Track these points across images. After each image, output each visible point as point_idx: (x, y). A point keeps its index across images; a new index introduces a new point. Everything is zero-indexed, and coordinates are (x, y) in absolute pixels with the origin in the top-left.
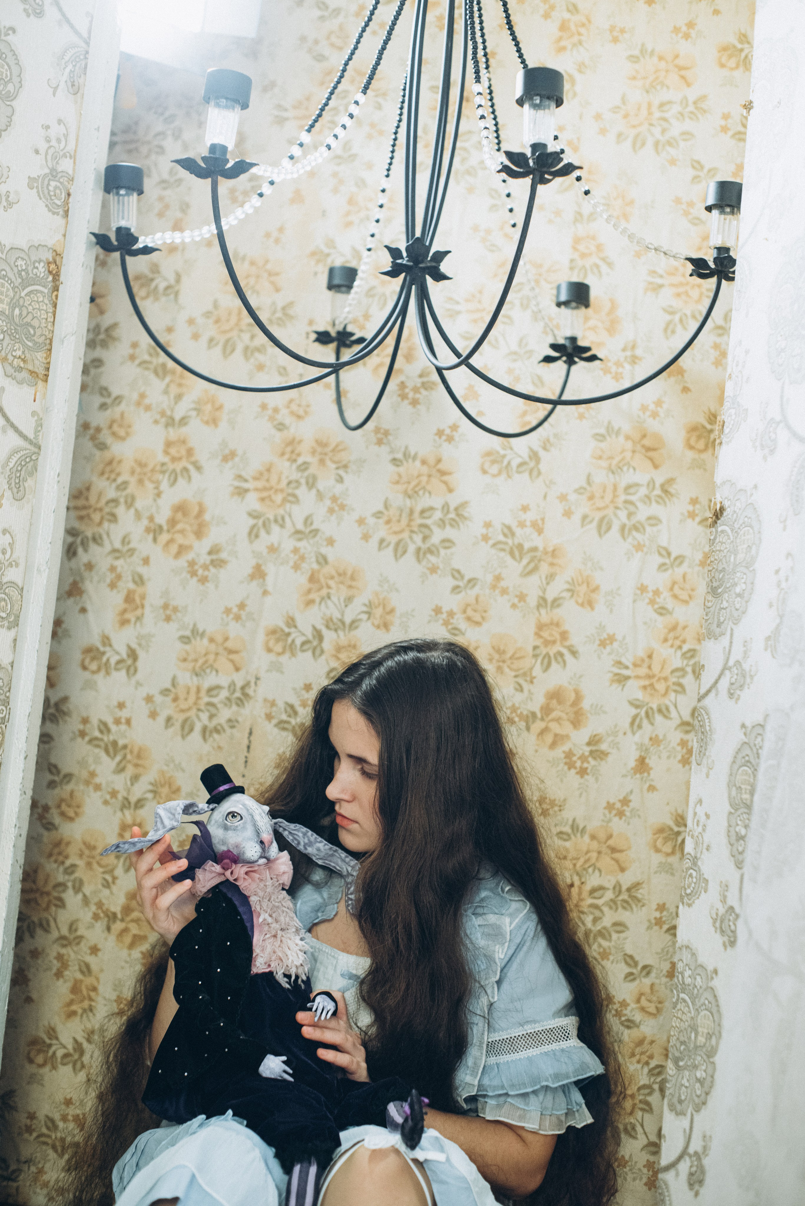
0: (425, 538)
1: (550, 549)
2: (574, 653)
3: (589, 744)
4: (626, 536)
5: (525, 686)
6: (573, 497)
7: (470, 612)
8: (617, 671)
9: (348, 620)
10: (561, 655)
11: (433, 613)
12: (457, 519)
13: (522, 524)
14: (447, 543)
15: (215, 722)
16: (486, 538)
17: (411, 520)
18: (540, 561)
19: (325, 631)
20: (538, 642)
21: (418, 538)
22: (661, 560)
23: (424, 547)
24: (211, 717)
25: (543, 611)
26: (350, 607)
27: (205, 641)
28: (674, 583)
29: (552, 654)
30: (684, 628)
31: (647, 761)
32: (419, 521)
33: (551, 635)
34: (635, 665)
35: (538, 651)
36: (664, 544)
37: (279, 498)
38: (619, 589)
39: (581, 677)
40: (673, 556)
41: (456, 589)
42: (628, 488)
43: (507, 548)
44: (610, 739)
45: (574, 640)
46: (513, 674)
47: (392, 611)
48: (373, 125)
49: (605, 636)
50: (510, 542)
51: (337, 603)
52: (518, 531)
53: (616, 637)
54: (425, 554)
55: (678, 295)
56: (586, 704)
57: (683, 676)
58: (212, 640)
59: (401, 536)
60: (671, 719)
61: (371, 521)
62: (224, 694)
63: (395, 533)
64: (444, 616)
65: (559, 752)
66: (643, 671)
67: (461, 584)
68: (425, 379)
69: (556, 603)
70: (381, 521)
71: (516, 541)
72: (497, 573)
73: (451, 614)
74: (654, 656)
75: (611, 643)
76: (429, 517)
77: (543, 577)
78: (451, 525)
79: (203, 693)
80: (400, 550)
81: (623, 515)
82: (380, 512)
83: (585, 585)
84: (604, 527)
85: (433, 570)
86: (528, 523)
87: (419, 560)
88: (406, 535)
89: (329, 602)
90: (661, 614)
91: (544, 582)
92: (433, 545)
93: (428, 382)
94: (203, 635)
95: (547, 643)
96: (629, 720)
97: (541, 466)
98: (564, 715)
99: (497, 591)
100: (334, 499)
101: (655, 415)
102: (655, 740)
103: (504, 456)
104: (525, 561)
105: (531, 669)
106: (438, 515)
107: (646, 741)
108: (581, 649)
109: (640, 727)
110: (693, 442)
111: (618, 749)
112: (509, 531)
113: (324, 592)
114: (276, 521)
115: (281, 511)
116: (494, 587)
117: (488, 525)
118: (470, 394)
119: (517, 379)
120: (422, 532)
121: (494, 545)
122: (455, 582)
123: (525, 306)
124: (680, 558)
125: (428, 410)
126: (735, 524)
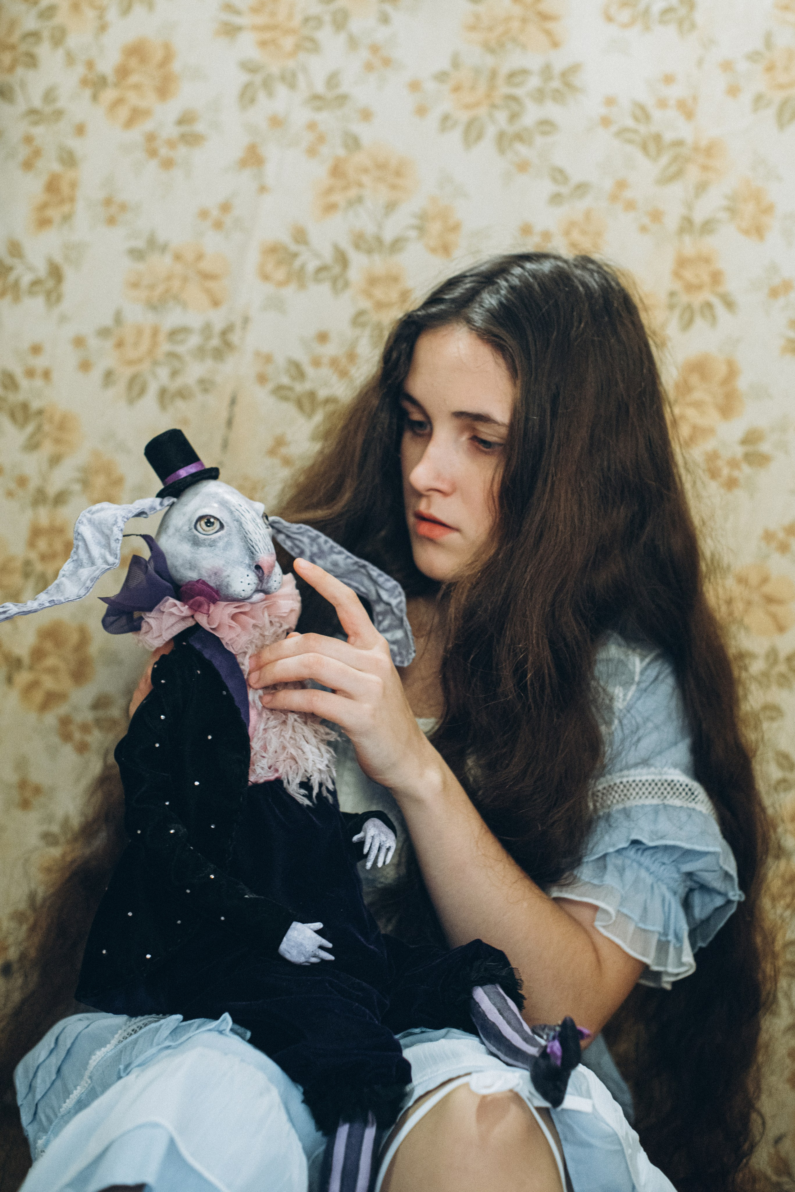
0: (513, 117)
1: (704, 144)
2: (729, 304)
3: (743, 442)
6: (742, 66)
7: (575, 235)
9: (388, 237)
10: (709, 306)
11: (518, 234)
12: (564, 89)
13: (662, 104)
14: (548, 126)
15: (179, 382)
16: (606, 122)
17: (492, 88)
18: (687, 161)
19: (351, 253)
20: (677, 286)
21: (502, 117)
23: (511, 130)
24: (174, 374)
25: (686, 238)
26: (392, 217)
27: (167, 260)
29: (696, 306)
32: (505, 90)
33: (697, 276)
35: (675, 300)
37: (288, 42)
39: (738, 340)
41: (556, 199)
43: (638, 139)
44: (776, 436)
45: (732, 285)
47: (455, 228)
49: (778, 281)
50: (643, 129)
51: (372, 210)
52: (657, 114)
54: (511, 141)
56: (742, 384)
58: (178, 257)
59: (475, 112)
61: (430, 86)
62: (194, 341)
63: (467, 106)
64: (535, 238)
65: (697, 454)
67: (564, 190)
69: (708, 227)
70: (446, 87)
71: (654, 128)
72: (620, 177)
73: (545, 236)
75: (787, 292)
76: (521, 85)
77: (691, 187)
78: (555, 99)
79: (162, 337)
80: (472, 134)
82: (445, 73)
83: (753, 202)
84: (786, 115)
85: (523, 167)
86: (672, 103)
87: (502, 151)
88: (482, 111)
89: (360, 209)
91: (692, 193)
92: (525, 129)
94: (164, 248)
95: (690, 288)
97: (696, 15)
98: (708, 398)
99: (620, 205)
100: (375, 49)
104: (664, 160)
105: (662, 327)
106: (534, 82)
108: (740, 298)
111: (786, 452)
112: (641, 113)
113: (353, 193)
114: (283, 78)
115: (291, 64)
116: (614, 198)
117: (610, 101)
120: (508, 107)
121: (619, 133)
122: (554, 188)
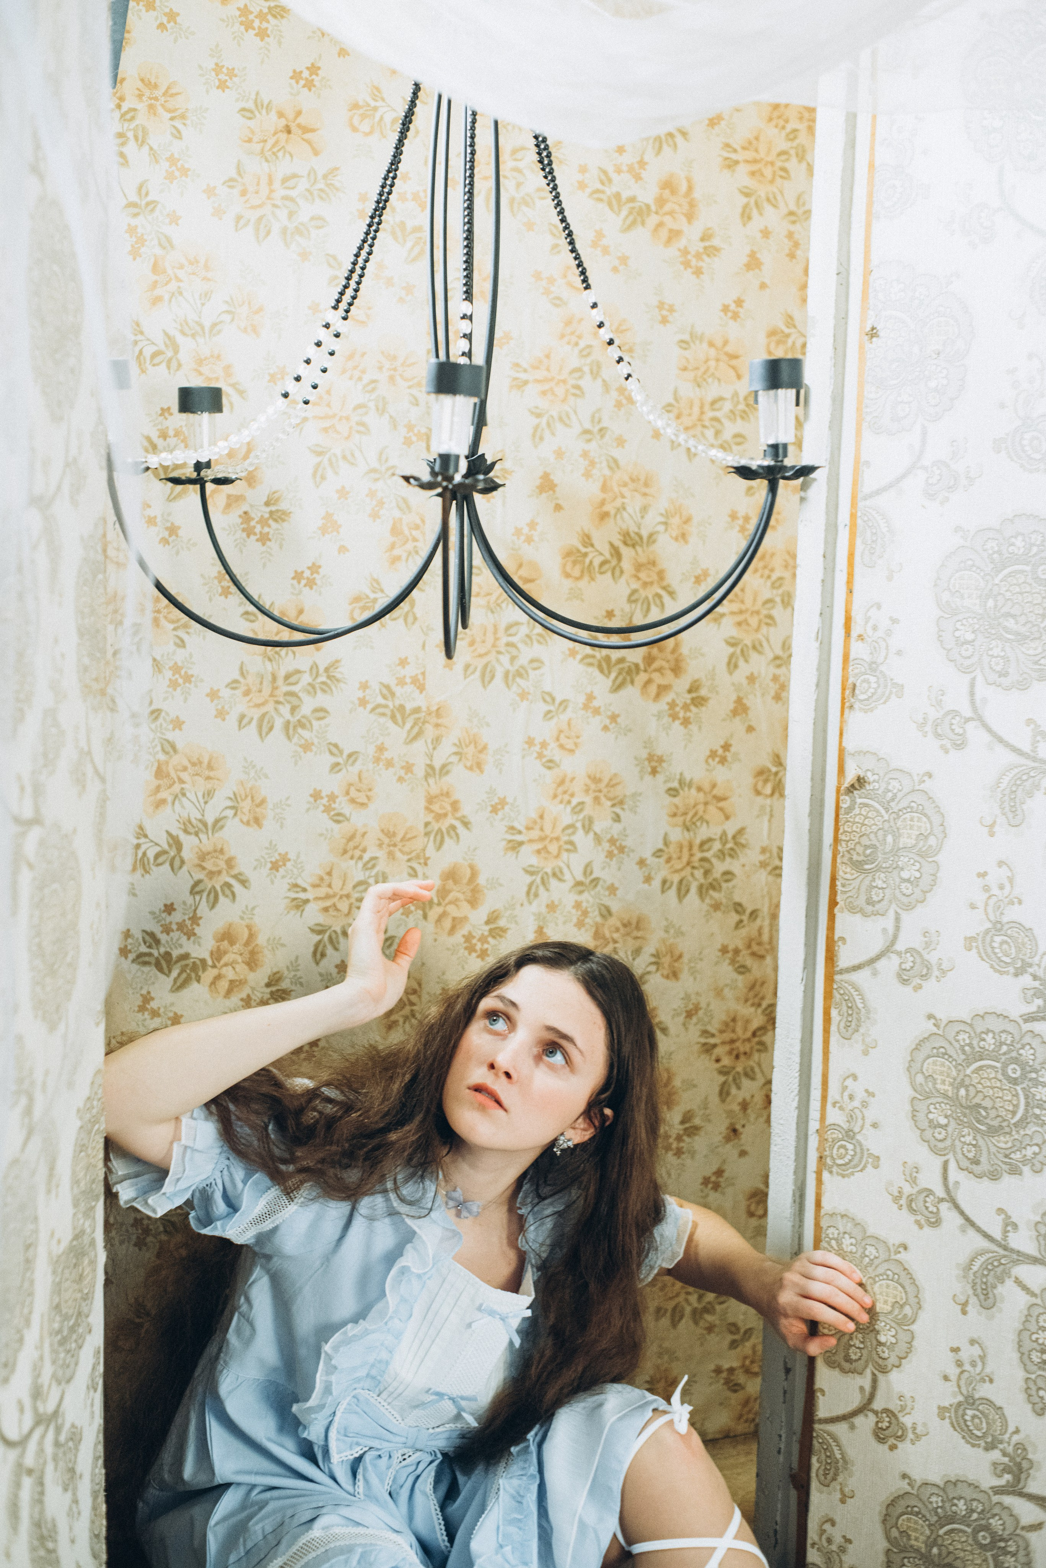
0: (293, 709)
1: (434, 708)
2: (466, 824)
3: (487, 923)
4: (510, 683)
5: (420, 869)
7: (353, 793)
8: (510, 837)
9: (210, 820)
10: (453, 828)
11: (312, 800)
12: (329, 682)
14: (321, 712)
16: (363, 702)
17: (275, 688)
18: (424, 722)
19: (183, 837)
20: (430, 818)
21: (285, 710)
22: (547, 708)
23: (293, 720)
25: (431, 781)
26: (211, 803)
28: (561, 731)
29: (444, 830)
30: (573, 779)
31: (545, 930)
32: (285, 689)
33: (442, 807)
34: (528, 828)
35: (429, 828)
36: (548, 688)
38: (506, 745)
39: (475, 849)
40: (557, 702)
41: (335, 768)
42: (509, 627)
43: (388, 712)
44: (509, 912)
45: (466, 810)
46: (406, 857)
47: (263, 801)
48: (172, 160)
49: (495, 800)
50: (390, 704)
51: (194, 800)
52: (398, 690)
53: (508, 800)
54: (295, 728)
55: (544, 393)
56: (481, 880)
57: (574, 833)
59: (264, 709)
60: (564, 881)
61: (225, 693)
63: (258, 706)
64: (324, 801)
65: (458, 938)
66: (535, 834)
67: (340, 760)
68: (273, 508)
69: (445, 770)
70: (238, 692)
71: (397, 703)
72: (379, 743)
73: (332, 798)
74: (545, 816)
75: (503, 808)
76: (296, 683)
77: (429, 741)
78: (324, 691)
80: (264, 727)
81: (505, 659)
82: (236, 681)
83: (472, 745)
84: (487, 676)
85: (307, 747)
86: (408, 680)
87: (289, 738)
88: (270, 707)
89: (184, 800)
90: (549, 768)
91: (430, 747)
92: (304, 717)
93: (277, 511)
95: (439, 817)
96: (525, 889)
97: (416, 610)
98: (461, 896)
99: (382, 765)
100: (176, 669)
101: (529, 540)
102: (552, 907)
104: (408, 726)
105: (424, 850)
106: (306, 679)
107: (544, 910)
108: (473, 819)
109: (536, 895)
110: (568, 568)
111: (516, 922)
112: (388, 692)
113: (177, 788)
116: (377, 760)
117: (364, 686)
118: (329, 525)
119: (381, 503)
120: (289, 702)
121: (373, 710)
122: (334, 760)
123: (381, 410)
124: (564, 704)
125: (281, 547)
126: (893, 804)
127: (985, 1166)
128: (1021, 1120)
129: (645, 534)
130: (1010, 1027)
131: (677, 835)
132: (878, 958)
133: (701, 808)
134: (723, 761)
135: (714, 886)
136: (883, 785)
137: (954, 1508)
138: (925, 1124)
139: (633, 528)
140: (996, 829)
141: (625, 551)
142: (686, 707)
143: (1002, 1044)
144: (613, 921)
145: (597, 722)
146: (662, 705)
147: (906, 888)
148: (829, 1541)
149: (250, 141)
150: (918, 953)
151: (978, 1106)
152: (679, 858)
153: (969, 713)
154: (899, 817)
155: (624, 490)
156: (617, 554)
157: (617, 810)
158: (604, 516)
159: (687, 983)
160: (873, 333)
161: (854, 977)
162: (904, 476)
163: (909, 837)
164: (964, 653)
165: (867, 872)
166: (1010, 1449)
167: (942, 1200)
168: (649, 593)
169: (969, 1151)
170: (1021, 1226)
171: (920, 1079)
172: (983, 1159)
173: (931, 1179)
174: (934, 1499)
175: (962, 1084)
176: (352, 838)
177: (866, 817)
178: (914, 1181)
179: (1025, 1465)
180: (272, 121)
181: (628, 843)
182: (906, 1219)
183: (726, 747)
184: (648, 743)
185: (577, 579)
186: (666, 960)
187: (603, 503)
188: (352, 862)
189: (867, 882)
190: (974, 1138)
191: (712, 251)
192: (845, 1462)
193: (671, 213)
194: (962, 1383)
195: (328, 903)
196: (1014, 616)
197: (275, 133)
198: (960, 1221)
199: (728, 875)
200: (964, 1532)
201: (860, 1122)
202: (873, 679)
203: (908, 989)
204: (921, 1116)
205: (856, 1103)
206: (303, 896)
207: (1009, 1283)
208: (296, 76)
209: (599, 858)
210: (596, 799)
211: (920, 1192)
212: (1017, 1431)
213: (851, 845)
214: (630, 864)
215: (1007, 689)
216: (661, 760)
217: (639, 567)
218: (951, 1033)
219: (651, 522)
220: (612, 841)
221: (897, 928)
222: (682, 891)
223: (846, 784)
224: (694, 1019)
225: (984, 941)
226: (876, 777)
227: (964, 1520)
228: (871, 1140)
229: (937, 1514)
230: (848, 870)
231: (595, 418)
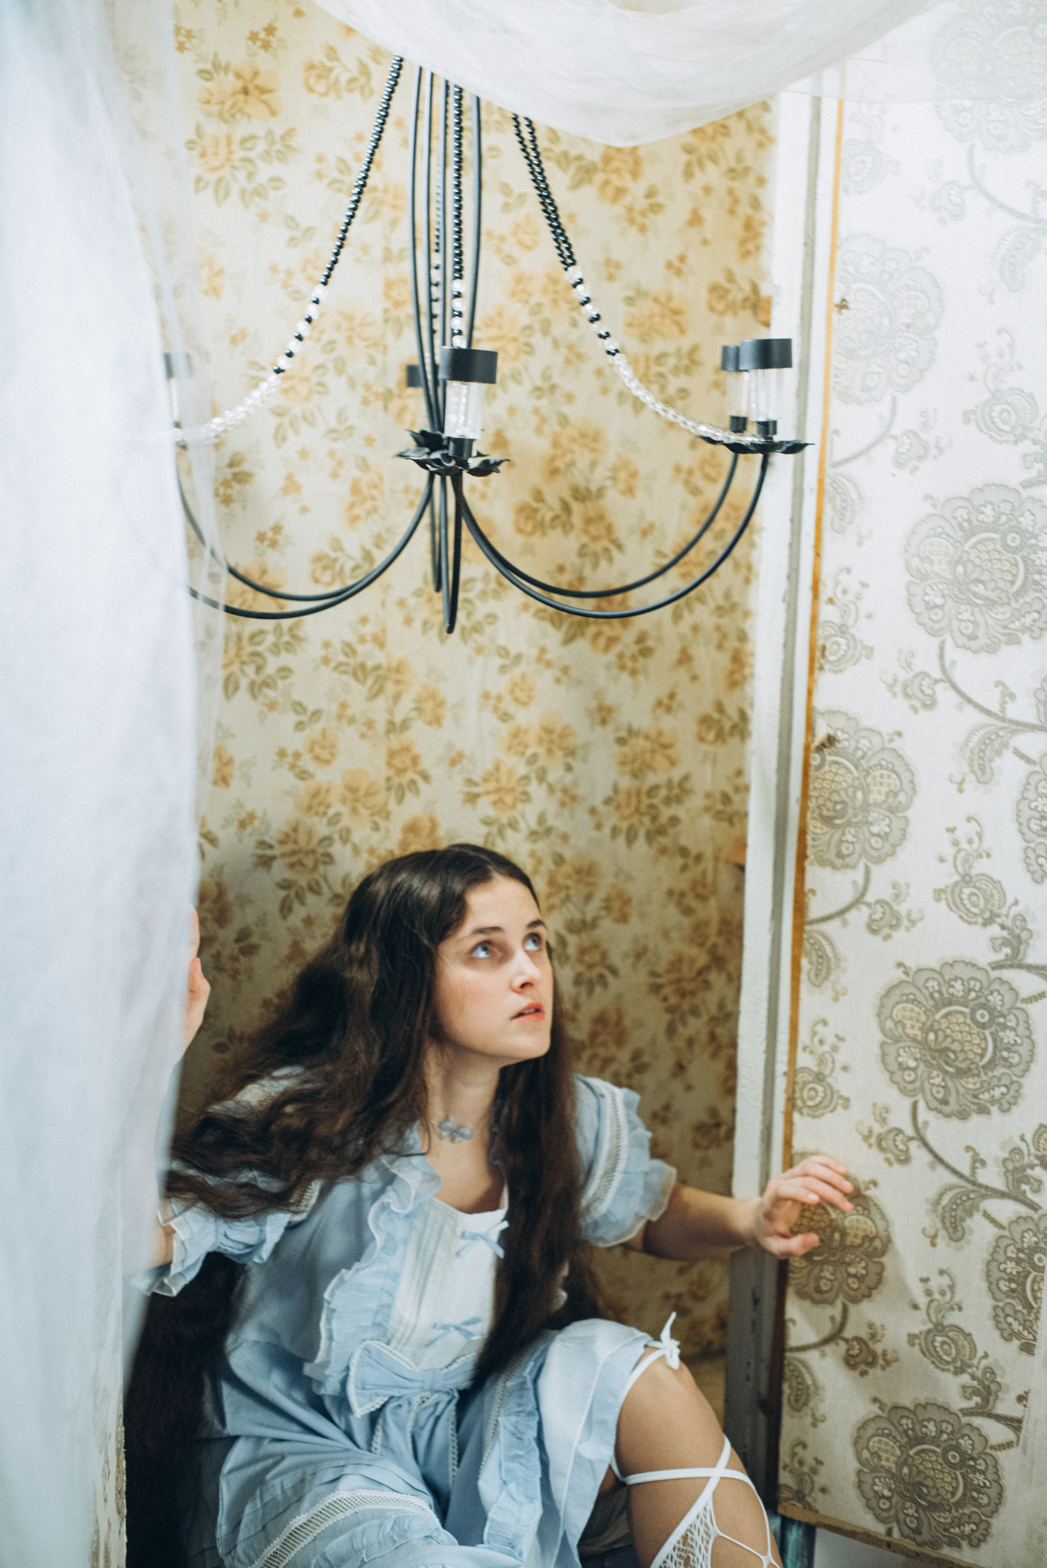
0: (259, 669)
1: (394, 665)
2: (426, 778)
5: (382, 823)
6: (412, 601)
7: (317, 750)
8: (467, 790)
10: (413, 782)
11: (276, 758)
12: (292, 641)
13: (362, 640)
14: (285, 672)
17: (240, 649)
18: (384, 679)
20: (391, 773)
21: (250, 670)
22: (502, 662)
23: (259, 679)
25: (392, 736)
28: (515, 685)
29: (404, 784)
30: (527, 731)
32: (249, 649)
33: (402, 762)
34: (486, 780)
35: (390, 783)
36: (502, 642)
38: (463, 700)
39: (434, 802)
40: (512, 656)
41: (300, 726)
43: (350, 670)
45: (426, 764)
46: (369, 812)
47: (231, 761)
49: (453, 754)
50: (352, 662)
52: (360, 648)
53: (465, 753)
54: (260, 688)
57: (528, 784)
59: (230, 670)
63: (224, 667)
64: (289, 759)
66: (492, 786)
67: (304, 718)
68: (236, 470)
71: (359, 660)
72: (341, 700)
74: (501, 768)
75: (461, 761)
76: (259, 643)
77: (389, 697)
78: (287, 650)
80: (230, 687)
83: (431, 700)
85: (272, 706)
86: (369, 638)
87: (254, 696)
88: (235, 668)
90: (504, 721)
91: (391, 703)
92: (269, 676)
93: (240, 473)
95: (399, 772)
99: (344, 722)
103: (335, 560)
104: (370, 681)
105: (386, 804)
106: (270, 639)
108: (432, 772)
112: (349, 650)
116: (340, 717)
117: (327, 645)
118: (291, 486)
119: (340, 463)
120: (254, 662)
121: (336, 668)
122: (297, 718)
123: (340, 370)
124: (518, 658)
125: (244, 508)
126: (863, 762)
127: (953, 1106)
128: (989, 1062)
129: (594, 488)
130: (979, 975)
131: (626, 783)
132: (848, 909)
133: (648, 756)
134: (669, 709)
135: (661, 831)
136: (853, 744)
137: (924, 1430)
138: (894, 1067)
139: (582, 483)
140: (965, 786)
141: (576, 507)
142: (634, 658)
143: (970, 990)
144: (566, 868)
145: (549, 675)
146: (611, 657)
147: (875, 842)
148: (801, 1463)
149: (208, 102)
150: (888, 904)
151: (947, 1049)
152: (629, 805)
153: (937, 674)
154: (868, 773)
155: (575, 447)
156: (567, 508)
157: (570, 760)
158: (554, 472)
159: (635, 926)
160: (843, 305)
161: (824, 927)
162: (873, 445)
163: (879, 793)
164: (934, 617)
165: (838, 826)
166: (979, 1374)
167: (911, 1139)
168: (598, 547)
169: (938, 1092)
170: (990, 1162)
171: (889, 1024)
172: (952, 1099)
173: (900, 1119)
174: (904, 1421)
175: (931, 1029)
176: (316, 794)
177: (836, 774)
178: (883, 1121)
179: (993, 1387)
180: (230, 82)
181: (580, 791)
182: (876, 1157)
183: (672, 696)
184: (598, 694)
185: (531, 534)
186: (616, 905)
187: (553, 459)
188: (317, 819)
189: (837, 836)
190: (943, 1080)
191: (656, 208)
192: (817, 1388)
193: (617, 171)
194: (932, 1311)
195: (294, 859)
196: (983, 582)
197: (233, 95)
198: (929, 1158)
199: (674, 821)
200: (934, 1452)
201: (830, 1066)
202: (843, 641)
203: (877, 940)
204: (890, 1059)
205: (826, 1048)
206: (269, 852)
207: (978, 1217)
208: (253, 37)
209: (551, 806)
210: (550, 751)
211: (890, 1131)
212: (986, 1356)
213: (821, 801)
214: (582, 813)
215: (976, 652)
216: (610, 710)
217: (588, 521)
218: (920, 980)
219: (600, 476)
220: (565, 791)
221: (867, 880)
222: (631, 837)
223: (816, 743)
224: (643, 961)
225: (953, 892)
226: (846, 736)
227: (935, 1441)
228: (841, 1083)
229: (907, 1435)
230: (819, 824)
231: (546, 376)
